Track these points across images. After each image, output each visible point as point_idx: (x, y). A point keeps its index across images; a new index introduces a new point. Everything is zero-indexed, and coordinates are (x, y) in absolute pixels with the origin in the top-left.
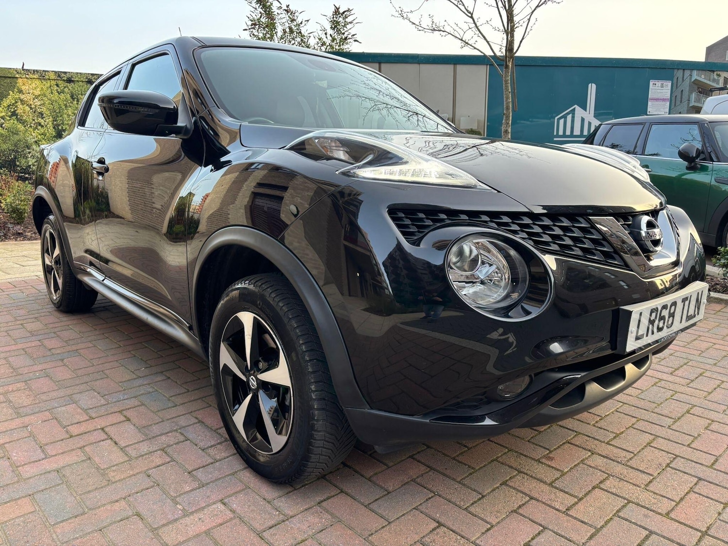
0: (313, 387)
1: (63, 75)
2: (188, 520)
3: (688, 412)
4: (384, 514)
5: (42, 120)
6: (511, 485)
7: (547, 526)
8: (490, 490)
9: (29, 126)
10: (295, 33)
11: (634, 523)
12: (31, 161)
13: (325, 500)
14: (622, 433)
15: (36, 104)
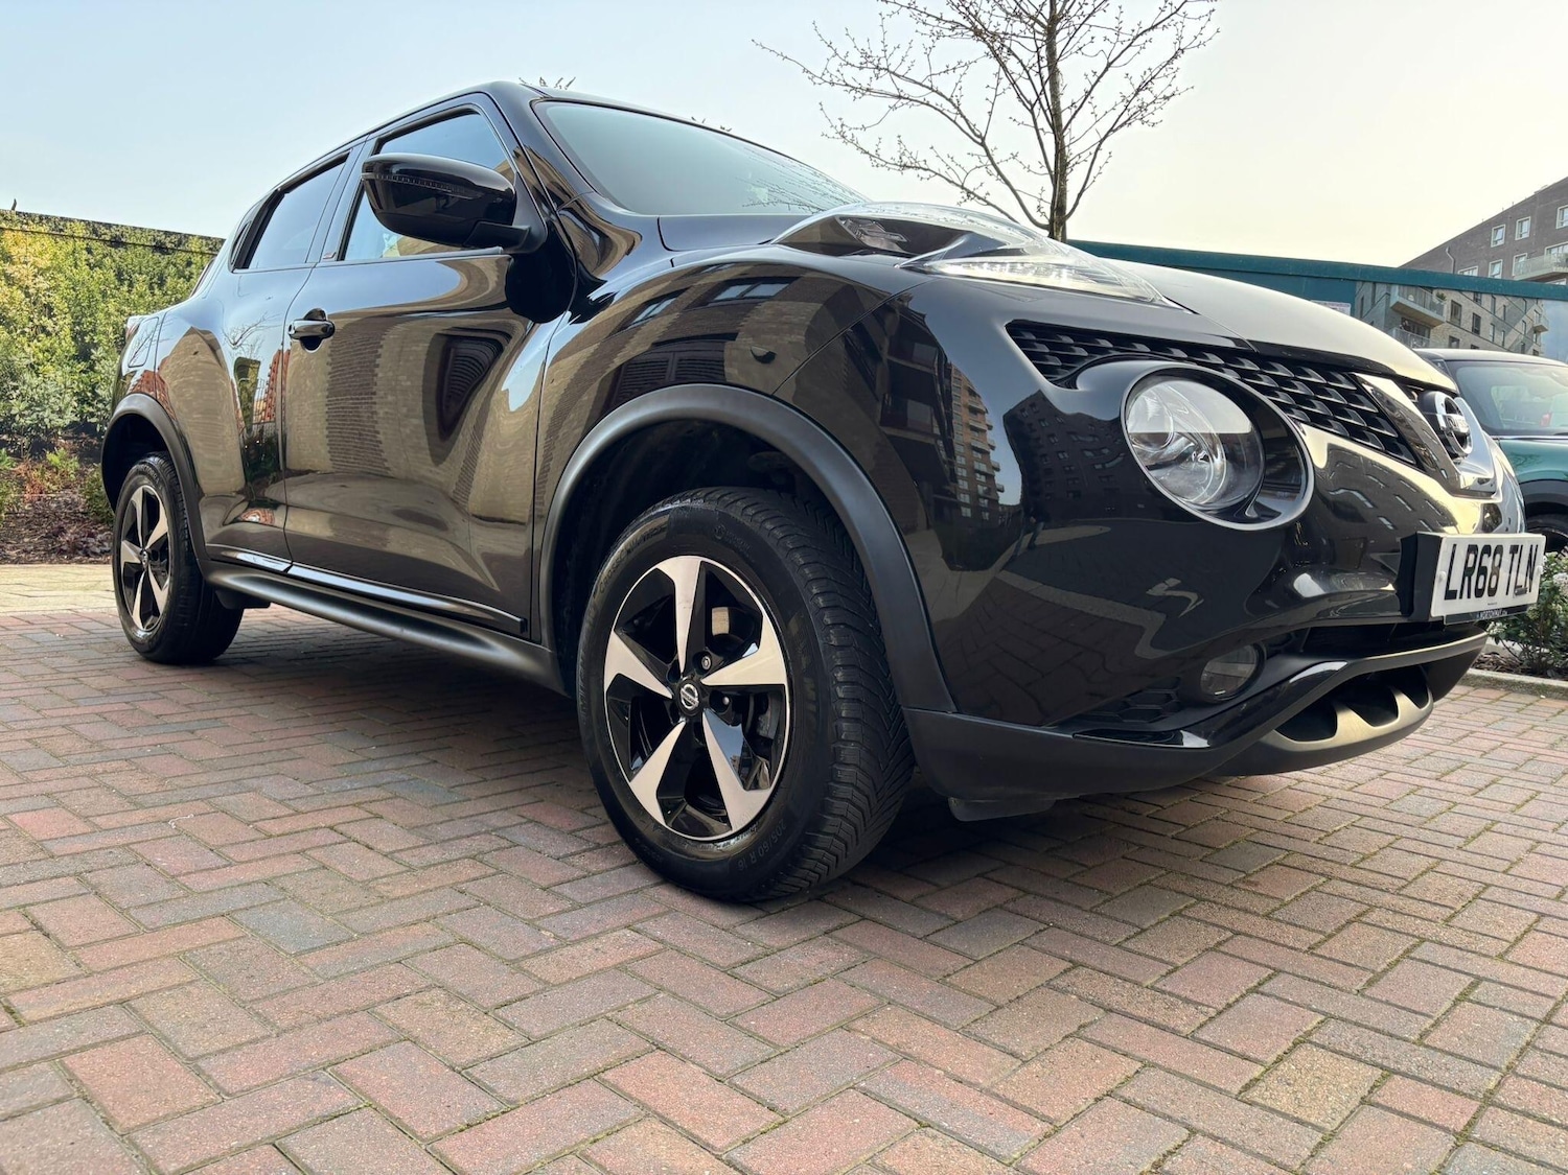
0: (839, 675)
1: (103, 230)
2: (572, 951)
3: (1488, 829)
4: (962, 949)
5: (50, 321)
6: (1191, 915)
7: (1281, 968)
8: (1153, 922)
9: (19, 331)
11: (1443, 967)
12: (17, 407)
13: (834, 930)
14: (1375, 854)
15: (38, 286)
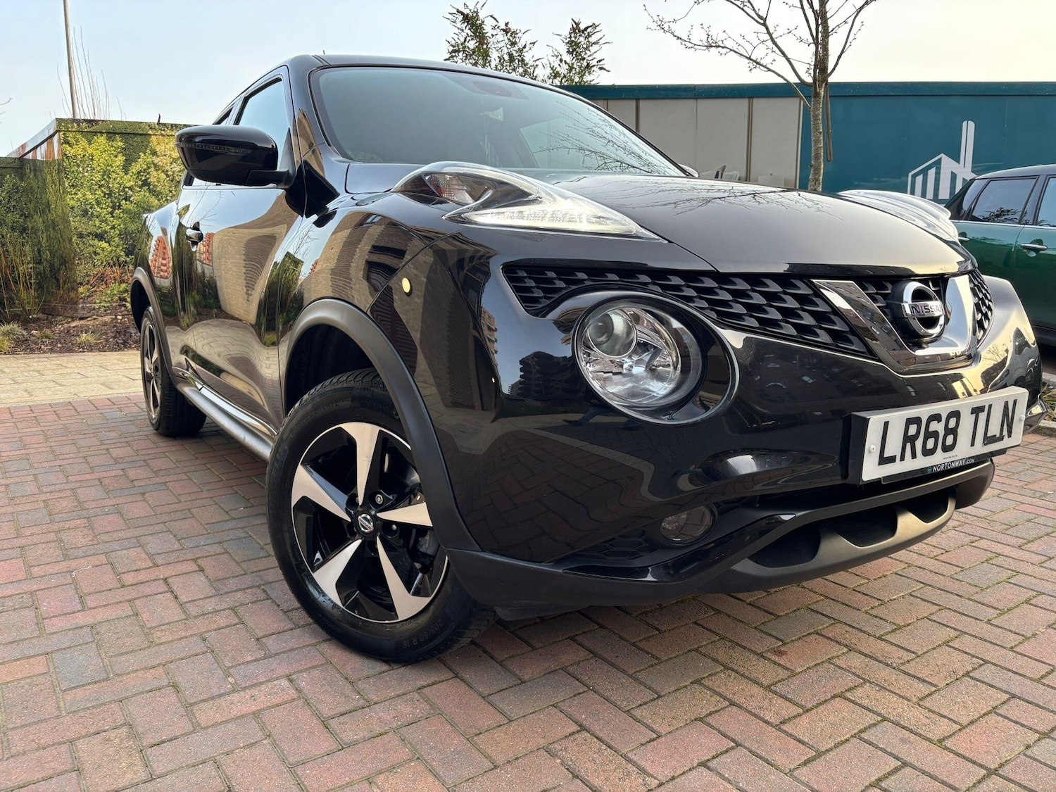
2: (236, 697)
3: (1027, 602)
4: (506, 709)
6: (707, 684)
7: (742, 743)
8: (673, 689)
9: (164, 199)
10: (517, 61)
11: (882, 749)
13: (429, 686)
14: (909, 625)
